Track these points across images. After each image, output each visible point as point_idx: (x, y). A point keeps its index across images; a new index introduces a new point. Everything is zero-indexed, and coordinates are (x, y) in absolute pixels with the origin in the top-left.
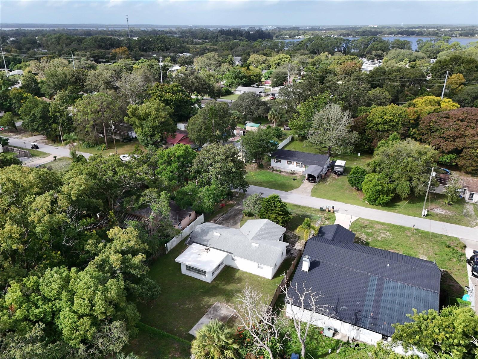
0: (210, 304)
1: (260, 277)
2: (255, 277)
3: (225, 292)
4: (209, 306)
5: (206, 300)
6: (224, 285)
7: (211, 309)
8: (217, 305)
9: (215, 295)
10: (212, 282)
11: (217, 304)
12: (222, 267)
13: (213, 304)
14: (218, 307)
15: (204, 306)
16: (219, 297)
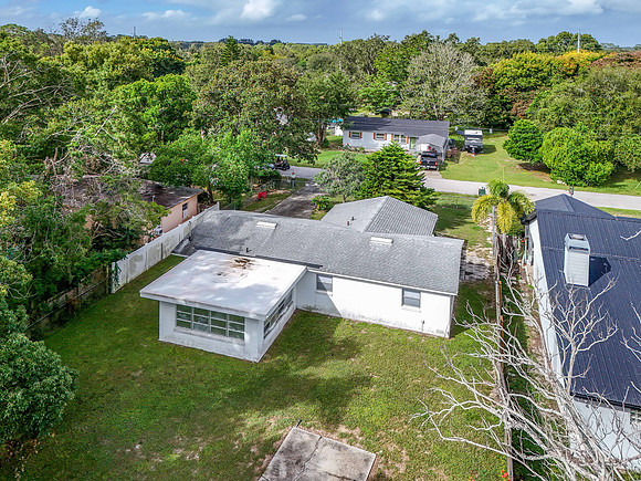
0: (268, 435)
1: (410, 333)
2: (396, 334)
3: (314, 388)
4: (269, 448)
5: (249, 423)
6: (305, 367)
7: (277, 457)
8: (299, 440)
9: (281, 403)
10: (264, 358)
11: (295, 435)
12: (288, 313)
13: (280, 438)
14: (303, 445)
15: (246, 449)
16: (300, 408)
